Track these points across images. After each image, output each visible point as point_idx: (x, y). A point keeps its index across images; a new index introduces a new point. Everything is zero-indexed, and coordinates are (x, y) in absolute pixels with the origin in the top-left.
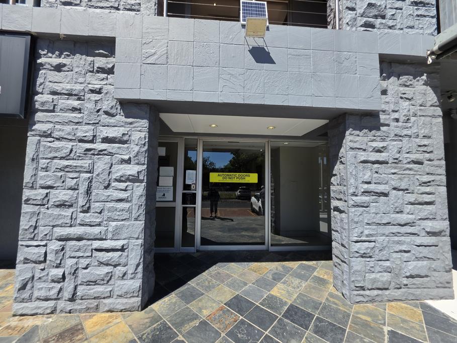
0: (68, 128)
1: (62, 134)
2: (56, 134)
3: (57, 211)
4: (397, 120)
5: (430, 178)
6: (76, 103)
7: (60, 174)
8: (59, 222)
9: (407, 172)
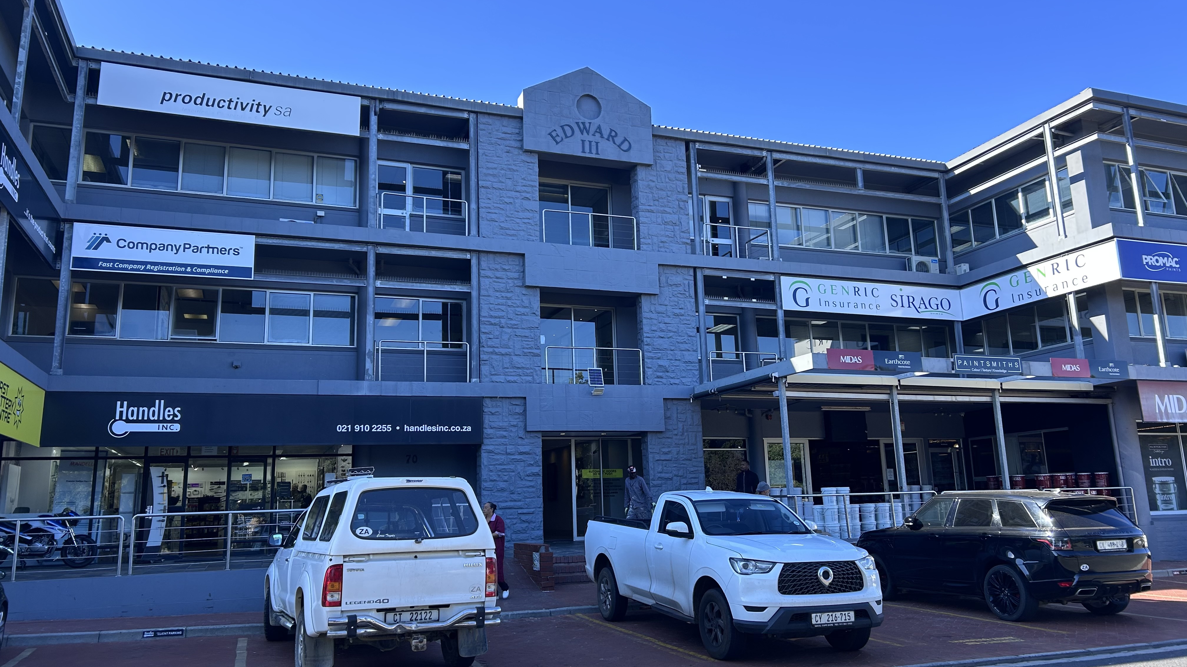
0: (502, 448)
1: (499, 451)
2: (496, 451)
3: (499, 494)
4: (676, 435)
5: (696, 469)
6: (505, 433)
7: (500, 473)
8: (501, 500)
9: (682, 466)
